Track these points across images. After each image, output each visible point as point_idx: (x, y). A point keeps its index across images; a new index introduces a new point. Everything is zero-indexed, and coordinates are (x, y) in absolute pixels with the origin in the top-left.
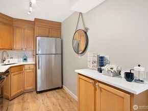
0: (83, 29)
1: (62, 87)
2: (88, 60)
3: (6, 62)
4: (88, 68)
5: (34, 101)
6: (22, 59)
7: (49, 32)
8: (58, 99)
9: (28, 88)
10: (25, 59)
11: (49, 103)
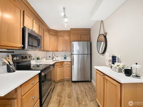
0: (103, 33)
1: (91, 81)
2: (106, 59)
3: (54, 59)
4: (106, 66)
5: (69, 86)
6: (63, 58)
7: (81, 37)
8: (85, 88)
9: (66, 78)
10: (65, 58)
11: (78, 90)
